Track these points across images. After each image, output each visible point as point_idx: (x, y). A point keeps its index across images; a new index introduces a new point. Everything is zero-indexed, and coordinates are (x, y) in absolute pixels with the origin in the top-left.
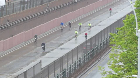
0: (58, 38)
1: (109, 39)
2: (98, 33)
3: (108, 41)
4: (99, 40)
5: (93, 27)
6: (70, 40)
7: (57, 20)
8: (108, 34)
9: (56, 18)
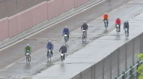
0: (10, 66)
1: (137, 68)
2: (109, 53)
3: (134, 73)
4: (113, 71)
5: (97, 38)
6: (39, 72)
7: (9, 21)
8: (135, 55)
9: (6, 18)
